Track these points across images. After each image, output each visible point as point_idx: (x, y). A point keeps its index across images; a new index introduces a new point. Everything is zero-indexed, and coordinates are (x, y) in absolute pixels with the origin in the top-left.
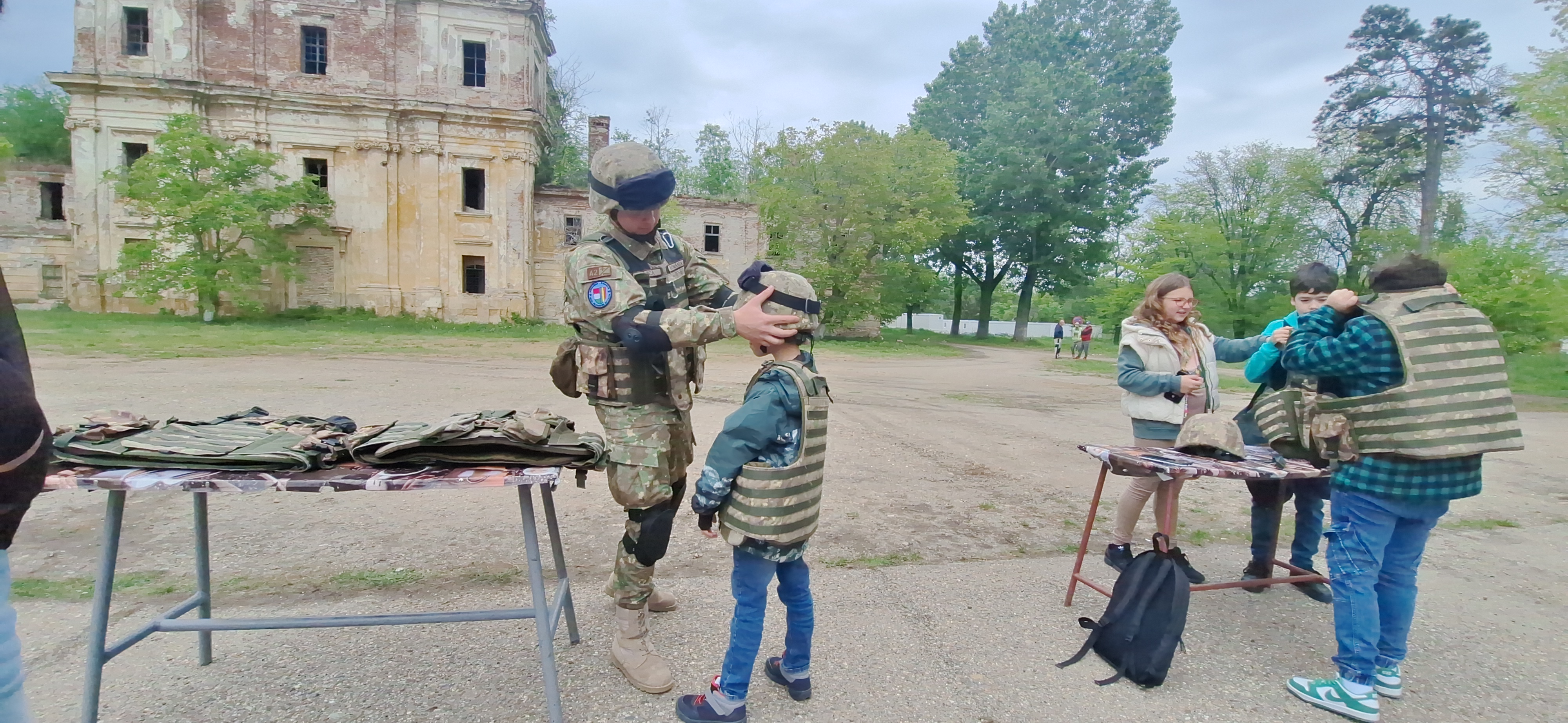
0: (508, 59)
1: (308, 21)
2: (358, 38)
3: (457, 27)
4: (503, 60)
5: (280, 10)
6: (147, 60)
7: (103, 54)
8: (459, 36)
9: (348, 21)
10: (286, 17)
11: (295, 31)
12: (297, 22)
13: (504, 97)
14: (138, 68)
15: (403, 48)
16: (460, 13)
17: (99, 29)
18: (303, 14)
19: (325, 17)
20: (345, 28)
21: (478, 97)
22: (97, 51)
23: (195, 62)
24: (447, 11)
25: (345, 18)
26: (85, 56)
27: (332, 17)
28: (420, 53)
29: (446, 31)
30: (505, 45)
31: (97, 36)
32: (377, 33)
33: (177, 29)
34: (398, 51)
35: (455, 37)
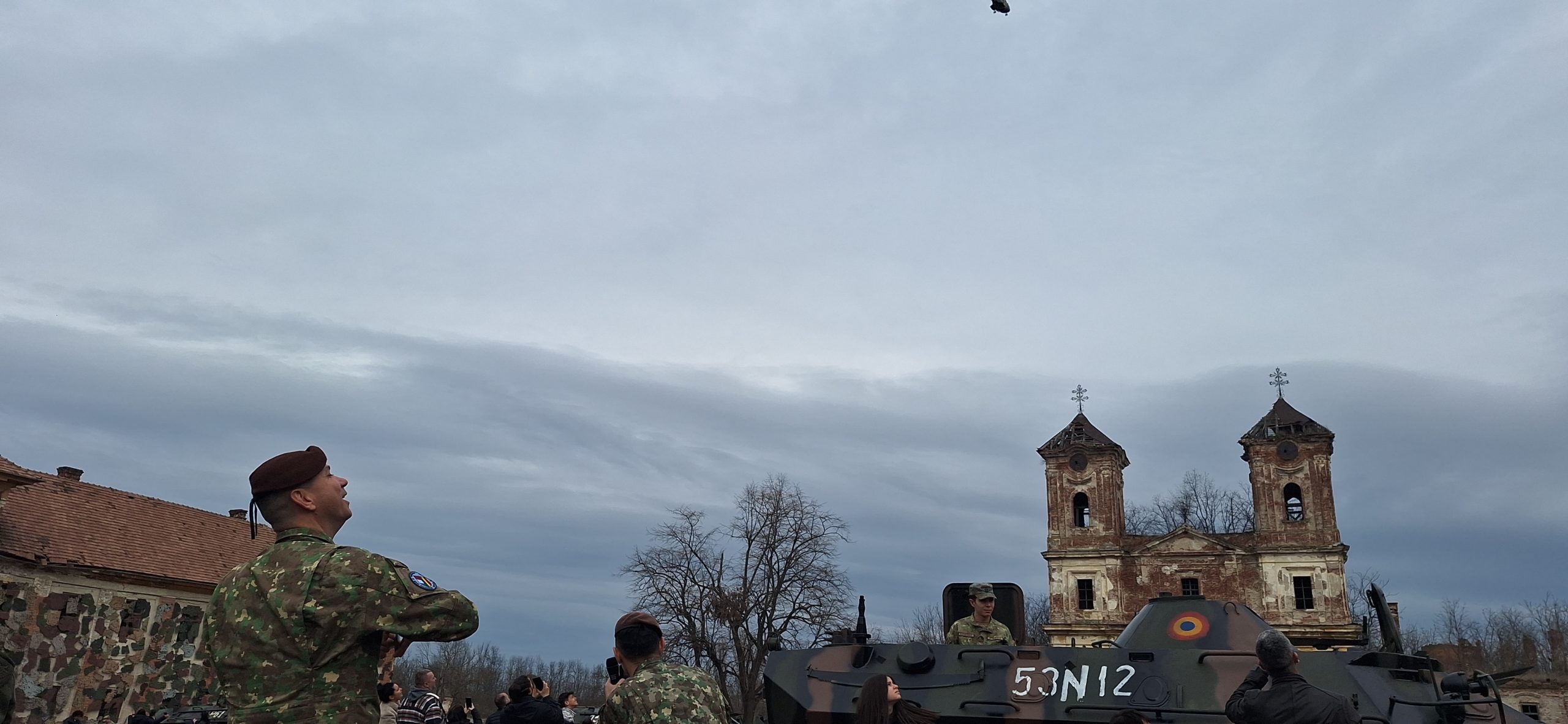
0: (1329, 586)
1: (1184, 575)
2: (1219, 582)
3: (1288, 569)
4: (1325, 588)
5: (1167, 570)
6: (1094, 612)
7: (1068, 609)
8: (1290, 574)
9: (1212, 572)
10: (1171, 574)
11: (1178, 582)
12: (1178, 577)
13: (1329, 615)
14: (1089, 617)
15: (1250, 586)
16: (1289, 558)
17: (1065, 594)
18: (1182, 571)
19: (1196, 571)
20: (1209, 577)
21: (1310, 617)
22: (1065, 608)
23: (1120, 610)
24: (1280, 559)
25: (1209, 570)
26: (1058, 612)
27: (1199, 571)
28: (1264, 590)
29: (1280, 572)
30: (1325, 576)
31: (1064, 599)
32: (1232, 578)
33: (1110, 591)
34: (1247, 589)
35: (1288, 576)
